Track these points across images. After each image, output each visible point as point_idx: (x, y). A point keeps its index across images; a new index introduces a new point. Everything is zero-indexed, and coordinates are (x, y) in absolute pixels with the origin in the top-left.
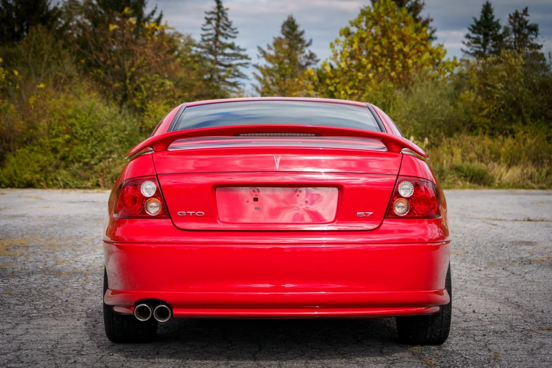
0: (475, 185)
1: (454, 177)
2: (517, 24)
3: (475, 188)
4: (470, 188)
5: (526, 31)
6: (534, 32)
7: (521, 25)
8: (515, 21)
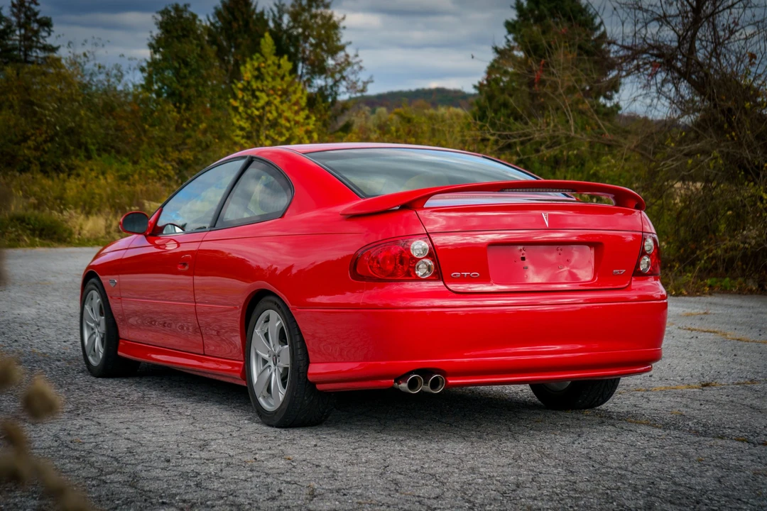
0: (47, 242)
1: (17, 231)
2: (22, 15)
3: (49, 246)
4: (43, 245)
5: (35, 26)
6: (46, 29)
7: (28, 18)
8: (20, 11)
